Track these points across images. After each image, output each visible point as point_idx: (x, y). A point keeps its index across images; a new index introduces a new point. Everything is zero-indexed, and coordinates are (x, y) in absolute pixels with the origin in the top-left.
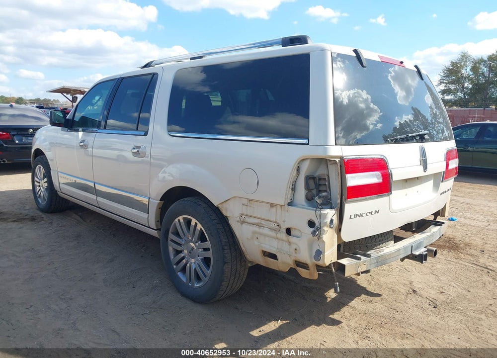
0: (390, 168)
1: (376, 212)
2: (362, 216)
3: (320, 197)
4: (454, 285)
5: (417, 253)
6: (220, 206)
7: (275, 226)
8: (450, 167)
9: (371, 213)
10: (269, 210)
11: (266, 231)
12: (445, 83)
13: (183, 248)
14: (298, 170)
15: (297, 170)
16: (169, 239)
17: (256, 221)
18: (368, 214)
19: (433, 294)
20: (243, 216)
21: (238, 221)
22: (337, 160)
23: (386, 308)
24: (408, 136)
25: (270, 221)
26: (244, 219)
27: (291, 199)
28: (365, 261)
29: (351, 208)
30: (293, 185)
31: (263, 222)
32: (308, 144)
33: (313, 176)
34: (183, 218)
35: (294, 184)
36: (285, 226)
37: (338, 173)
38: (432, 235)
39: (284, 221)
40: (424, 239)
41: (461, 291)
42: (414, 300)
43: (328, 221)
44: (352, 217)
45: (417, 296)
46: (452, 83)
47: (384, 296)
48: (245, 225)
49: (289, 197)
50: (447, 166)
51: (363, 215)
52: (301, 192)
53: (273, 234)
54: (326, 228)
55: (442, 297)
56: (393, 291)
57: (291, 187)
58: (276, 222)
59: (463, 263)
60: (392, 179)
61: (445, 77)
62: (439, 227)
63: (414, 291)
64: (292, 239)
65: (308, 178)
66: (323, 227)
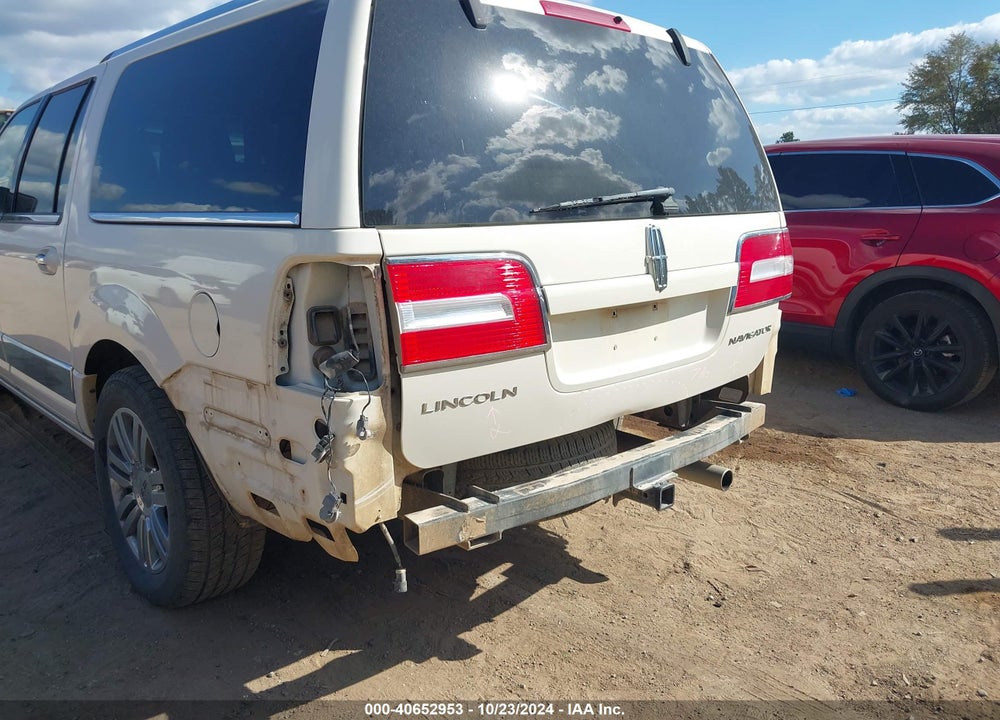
0: (543, 282)
1: (505, 393)
2: (462, 405)
3: (331, 364)
4: (786, 548)
5: (644, 486)
6: (166, 386)
7: (262, 437)
8: (754, 277)
9: (491, 396)
10: (248, 397)
11: (246, 447)
12: (916, 102)
13: (131, 484)
14: (289, 294)
15: (287, 294)
16: (108, 463)
17: (228, 422)
18: (481, 399)
19: (727, 571)
20: (210, 411)
21: (202, 423)
22: (372, 267)
23: (602, 610)
24: (600, 199)
25: (251, 422)
26: (211, 418)
27: (283, 369)
28: (481, 513)
29: (420, 387)
30: (282, 333)
31: (242, 426)
32: (298, 227)
33: (331, 308)
34: (122, 414)
35: (285, 329)
36: (278, 435)
37: (377, 300)
38: (703, 441)
39: (274, 423)
40: (673, 451)
41: (795, 561)
42: (677, 588)
43: (354, 421)
44: (431, 407)
45: (687, 579)
46: (930, 101)
47: (613, 580)
48: (212, 432)
49: (276, 363)
50: (745, 272)
51: (466, 402)
52: (303, 349)
53: (257, 453)
54: (351, 441)
55: (745, 579)
56: (640, 566)
57: (277, 338)
58: (263, 427)
59: (827, 494)
60: (548, 310)
61: (914, 89)
62: (733, 419)
63: (687, 566)
64: (292, 466)
65: (316, 315)
66: (343, 436)
